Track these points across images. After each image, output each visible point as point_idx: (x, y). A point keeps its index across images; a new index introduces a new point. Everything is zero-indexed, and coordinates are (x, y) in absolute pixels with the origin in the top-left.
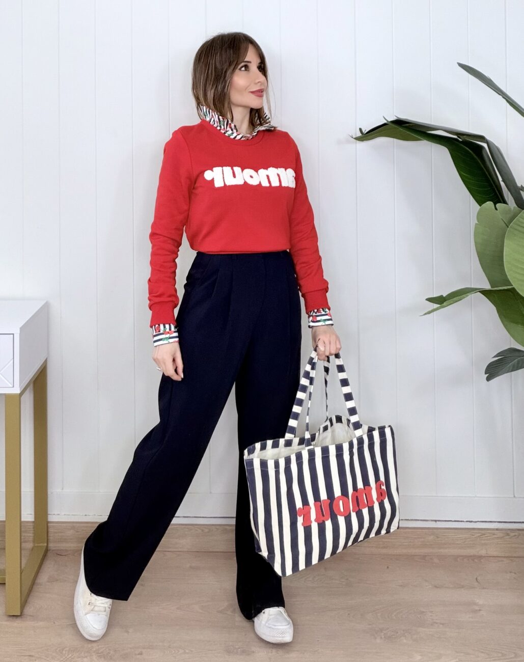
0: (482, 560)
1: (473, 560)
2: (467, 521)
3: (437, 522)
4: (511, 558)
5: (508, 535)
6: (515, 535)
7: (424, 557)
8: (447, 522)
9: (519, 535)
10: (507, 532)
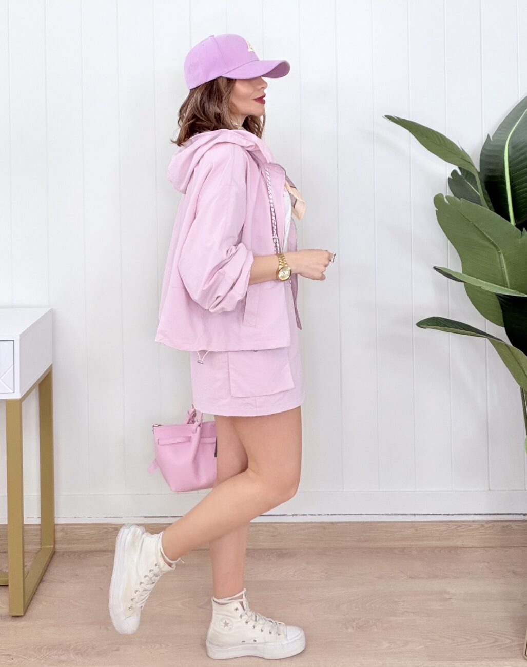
0: (458, 551)
1: (449, 551)
2: (444, 514)
3: (416, 516)
4: (486, 549)
5: (483, 526)
6: (490, 527)
7: (403, 549)
8: (425, 516)
9: (494, 526)
10: (482, 524)
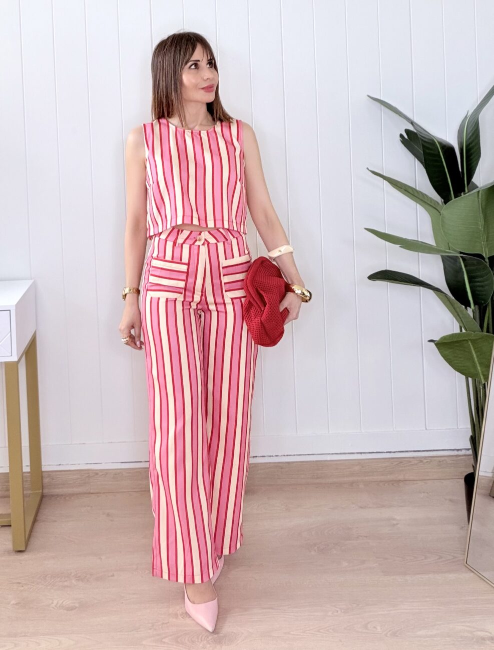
0: (400, 484)
1: (393, 484)
2: (387, 452)
3: (363, 454)
4: (424, 481)
5: (421, 461)
6: (427, 462)
7: (351, 484)
8: (370, 454)
9: (431, 461)
10: (421, 460)
